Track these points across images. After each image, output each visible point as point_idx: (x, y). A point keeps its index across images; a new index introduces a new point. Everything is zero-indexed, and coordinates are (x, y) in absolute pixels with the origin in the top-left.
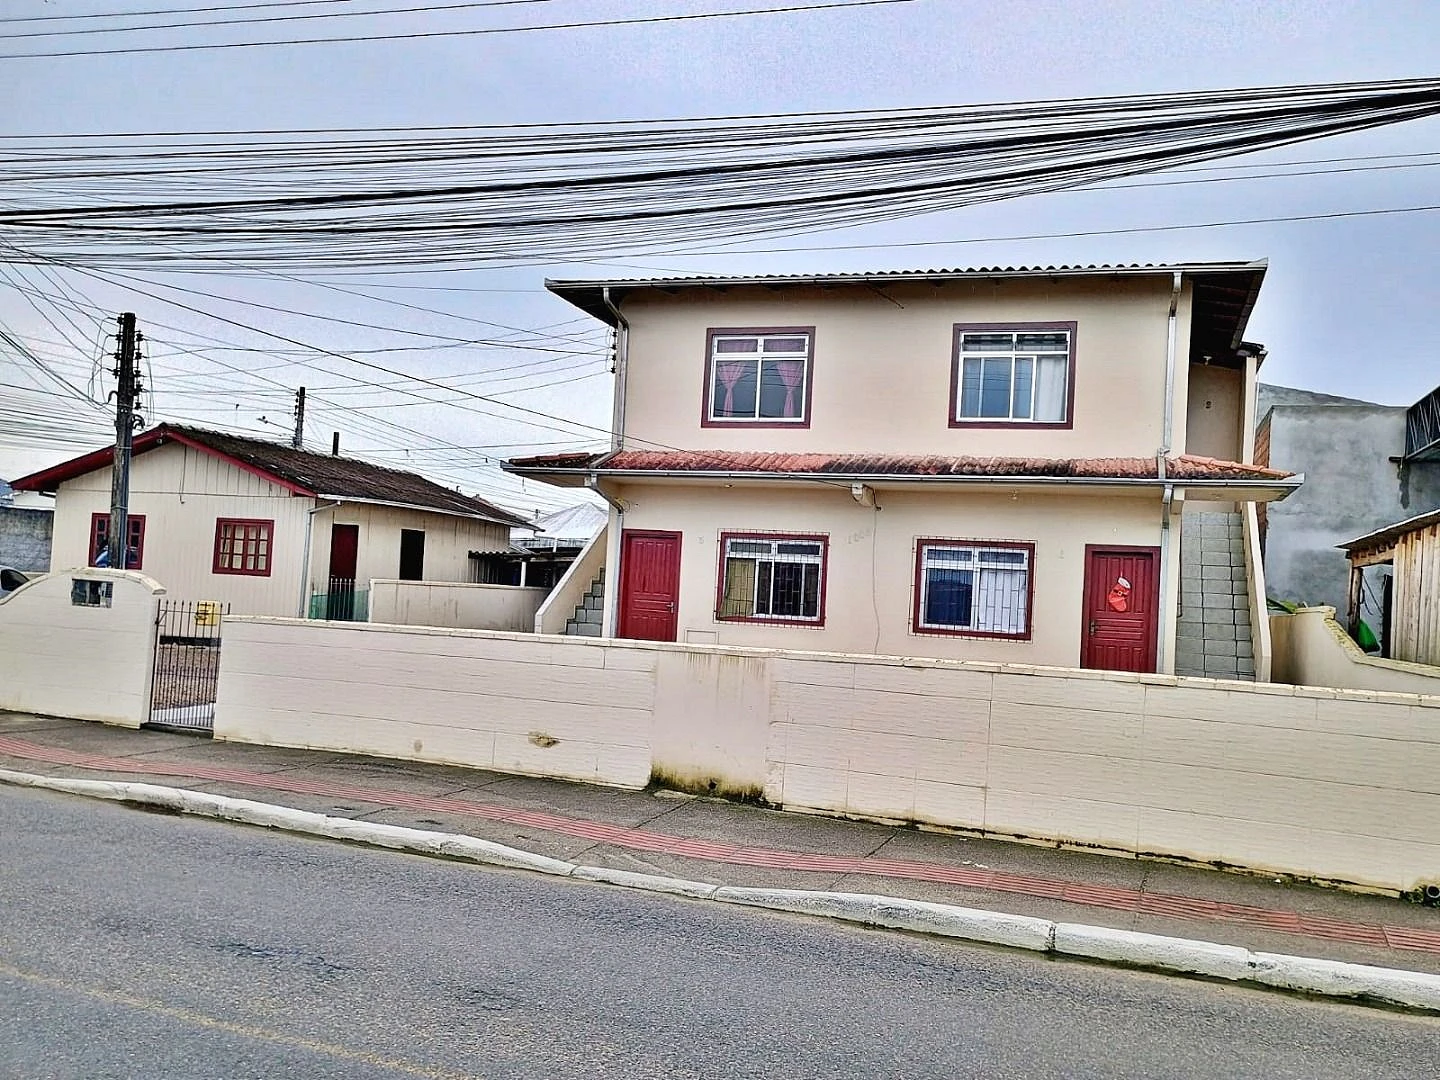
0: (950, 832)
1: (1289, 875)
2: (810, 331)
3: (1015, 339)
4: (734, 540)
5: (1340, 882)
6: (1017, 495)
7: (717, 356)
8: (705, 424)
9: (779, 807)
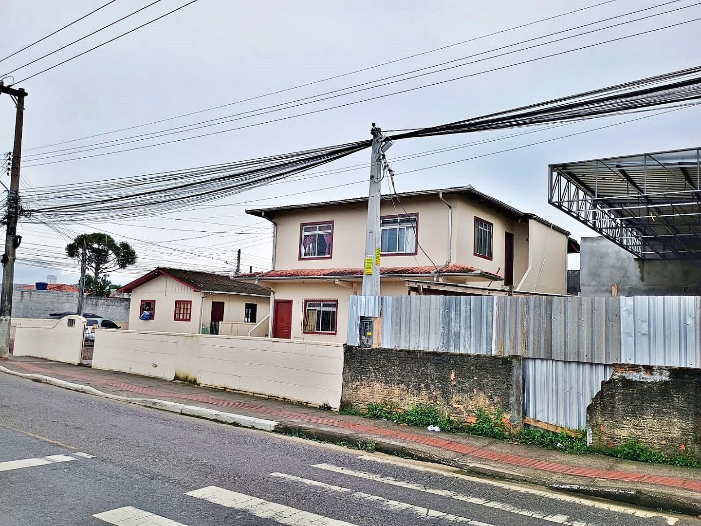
0: (232, 391)
1: (298, 401)
2: (332, 222)
3: (399, 221)
4: (310, 303)
5: (308, 403)
6: (394, 282)
7: (304, 234)
8: (300, 259)
9: (200, 384)
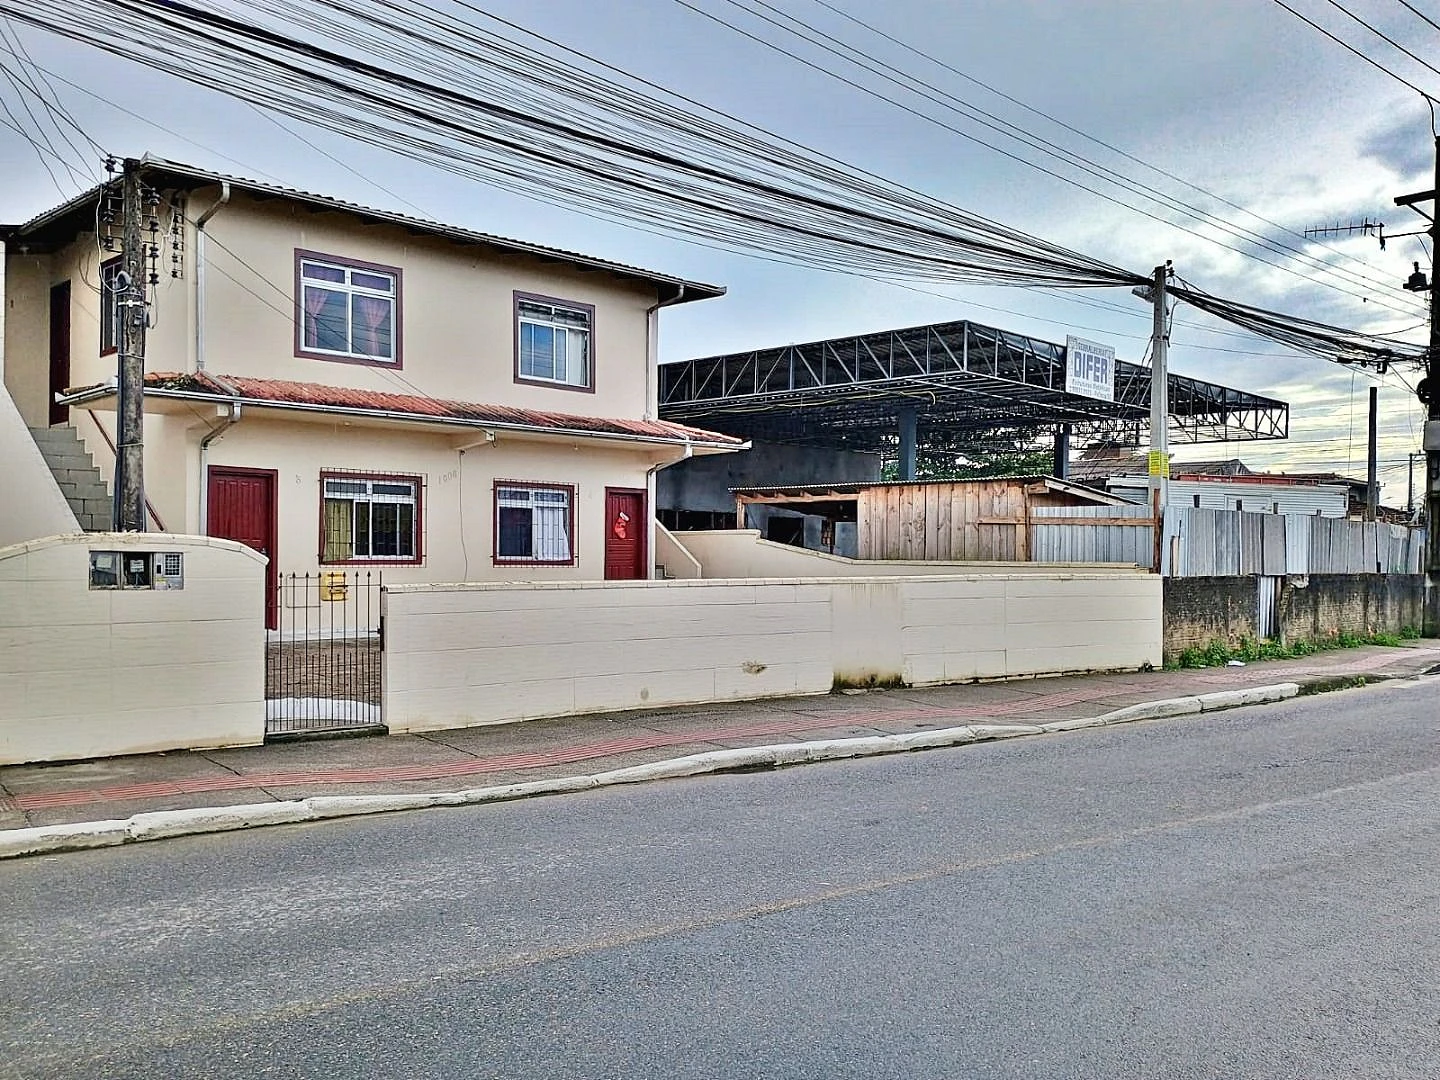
2: (398, 272)
3: (553, 312)
5: (1122, 668)
6: (579, 447)
7: (305, 281)
8: (298, 353)
9: (911, 685)
